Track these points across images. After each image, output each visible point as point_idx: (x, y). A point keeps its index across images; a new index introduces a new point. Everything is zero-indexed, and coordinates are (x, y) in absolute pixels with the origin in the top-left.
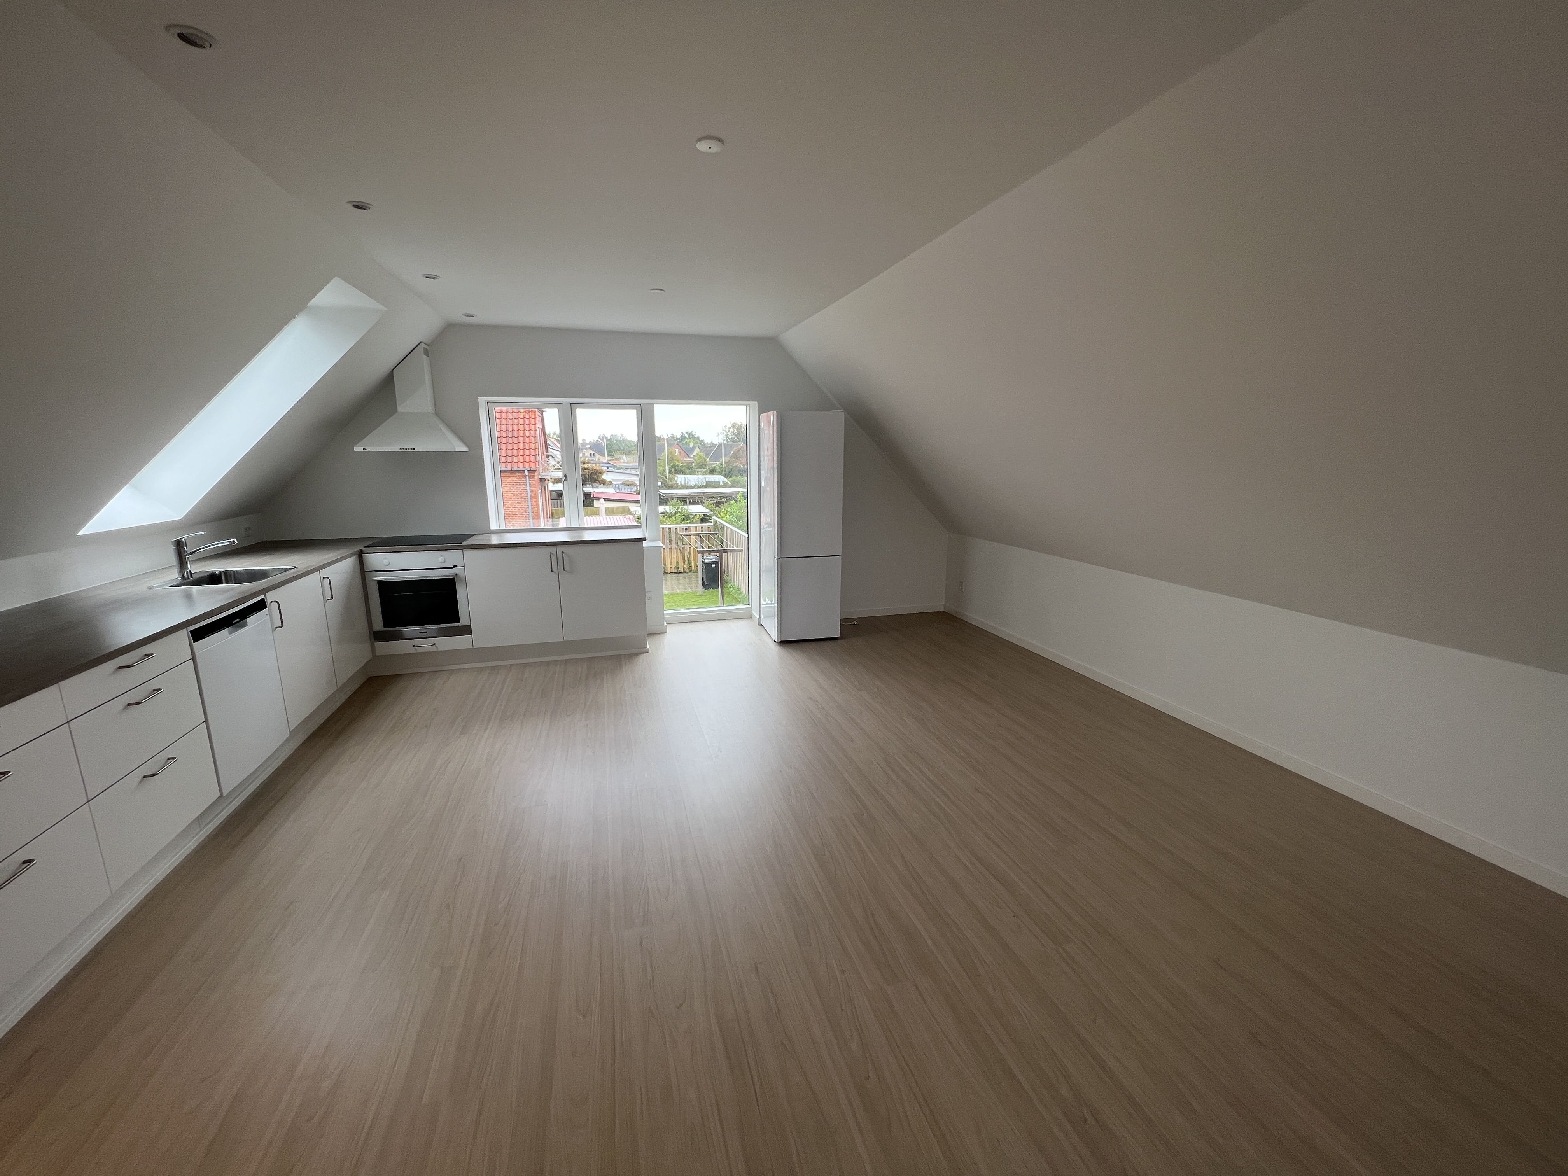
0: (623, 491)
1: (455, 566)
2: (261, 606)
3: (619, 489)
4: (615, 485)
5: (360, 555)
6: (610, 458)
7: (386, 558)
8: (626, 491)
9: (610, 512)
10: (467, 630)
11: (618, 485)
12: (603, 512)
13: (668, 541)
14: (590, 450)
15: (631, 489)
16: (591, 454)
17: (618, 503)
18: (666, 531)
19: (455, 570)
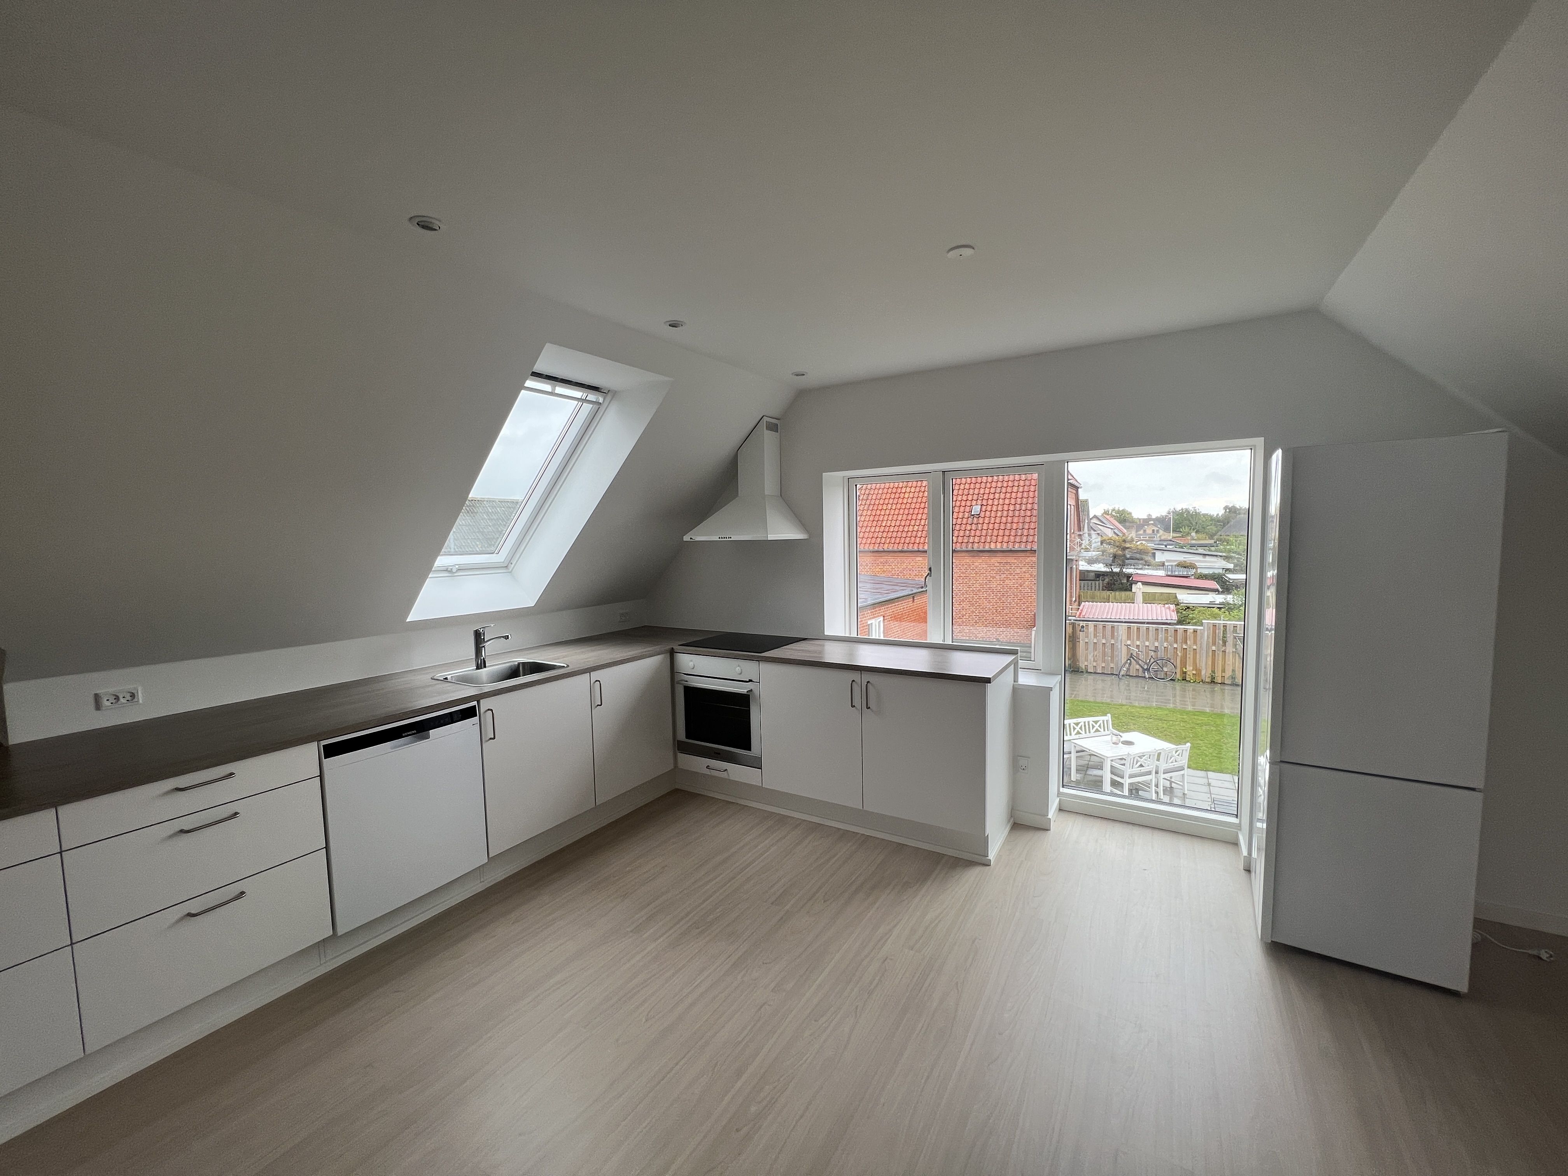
0: (1177, 573)
1: (750, 681)
2: (470, 713)
3: (1172, 571)
4: (1167, 566)
5: (672, 653)
6: (1175, 535)
7: (691, 661)
8: (1181, 573)
9: (1149, 599)
10: (756, 764)
11: (1172, 566)
12: (1139, 598)
13: (1221, 642)
14: (1153, 526)
15: (1187, 572)
16: (1153, 530)
17: (1165, 588)
18: (1219, 629)
19: (750, 686)
